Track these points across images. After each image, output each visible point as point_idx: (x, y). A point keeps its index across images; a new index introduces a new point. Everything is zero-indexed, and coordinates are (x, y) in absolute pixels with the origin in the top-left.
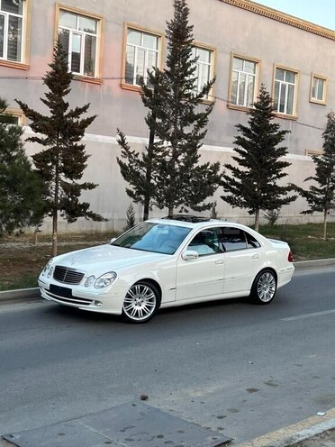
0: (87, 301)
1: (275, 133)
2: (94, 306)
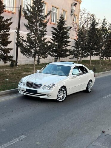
0: (44, 95)
1: (66, 31)
2: (47, 97)
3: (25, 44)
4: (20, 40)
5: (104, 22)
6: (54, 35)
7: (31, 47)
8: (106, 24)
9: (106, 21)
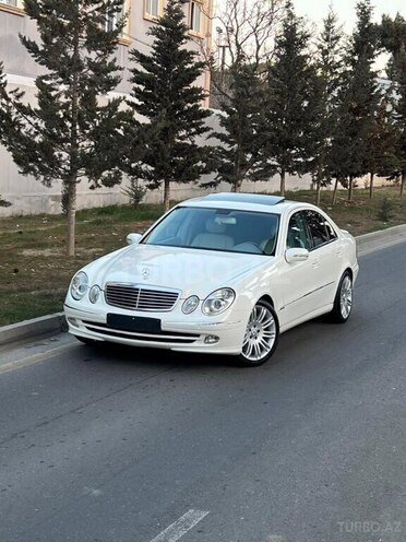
2: (204, 345)
3: (29, 126)
4: (9, 108)
5: (328, 29)
6: (142, 88)
7: (52, 136)
8: (337, 38)
9: (336, 25)
